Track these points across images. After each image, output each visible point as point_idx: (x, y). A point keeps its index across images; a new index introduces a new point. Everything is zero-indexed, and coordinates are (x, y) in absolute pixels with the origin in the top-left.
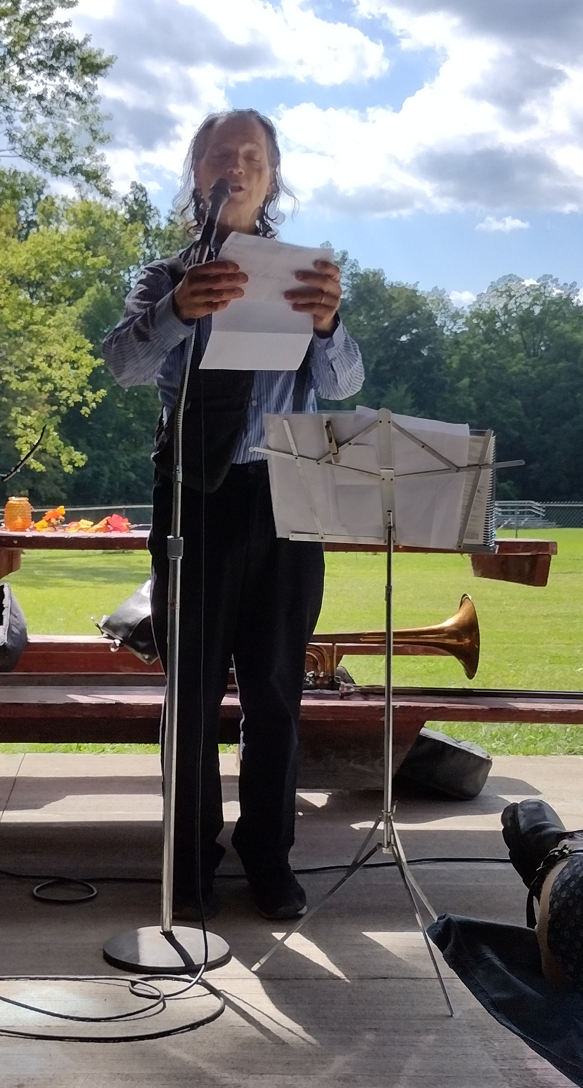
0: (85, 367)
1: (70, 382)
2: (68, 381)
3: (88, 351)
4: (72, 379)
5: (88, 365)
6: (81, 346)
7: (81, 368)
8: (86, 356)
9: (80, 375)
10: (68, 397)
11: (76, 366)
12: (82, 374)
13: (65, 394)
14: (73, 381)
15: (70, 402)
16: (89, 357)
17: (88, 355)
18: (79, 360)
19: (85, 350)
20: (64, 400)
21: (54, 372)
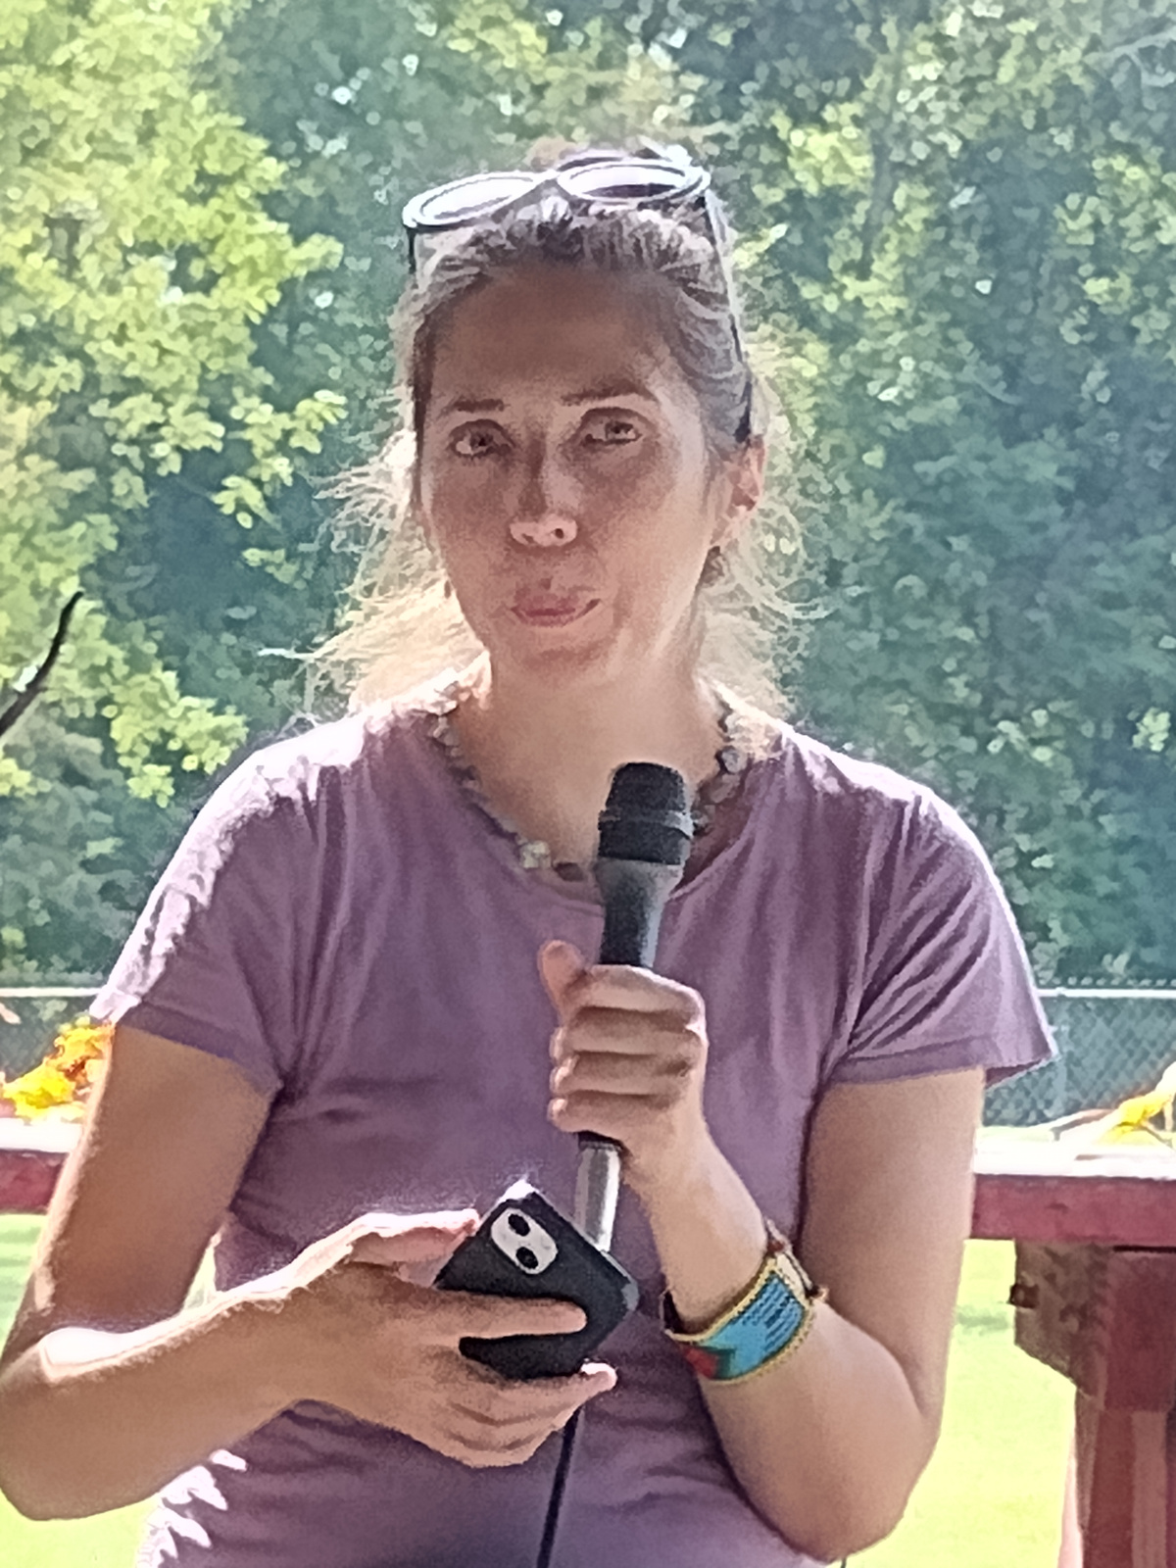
0: (242, 276)
1: (164, 352)
2: (157, 344)
3: (259, 196)
4: (173, 336)
5: (262, 267)
6: (228, 172)
7: (223, 282)
8: (251, 221)
9: (215, 317)
10: (154, 427)
11: (196, 270)
12: (226, 313)
13: (139, 412)
14: (182, 345)
15: (160, 450)
16: (264, 224)
17: (261, 217)
18: (213, 243)
19: (243, 191)
20: (131, 442)
21: (85, 302)
